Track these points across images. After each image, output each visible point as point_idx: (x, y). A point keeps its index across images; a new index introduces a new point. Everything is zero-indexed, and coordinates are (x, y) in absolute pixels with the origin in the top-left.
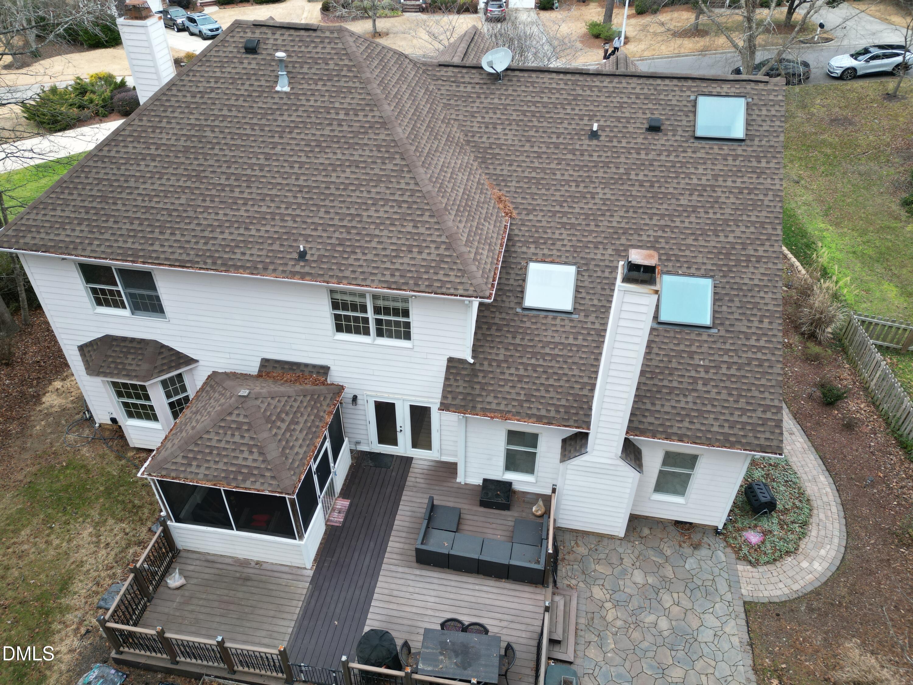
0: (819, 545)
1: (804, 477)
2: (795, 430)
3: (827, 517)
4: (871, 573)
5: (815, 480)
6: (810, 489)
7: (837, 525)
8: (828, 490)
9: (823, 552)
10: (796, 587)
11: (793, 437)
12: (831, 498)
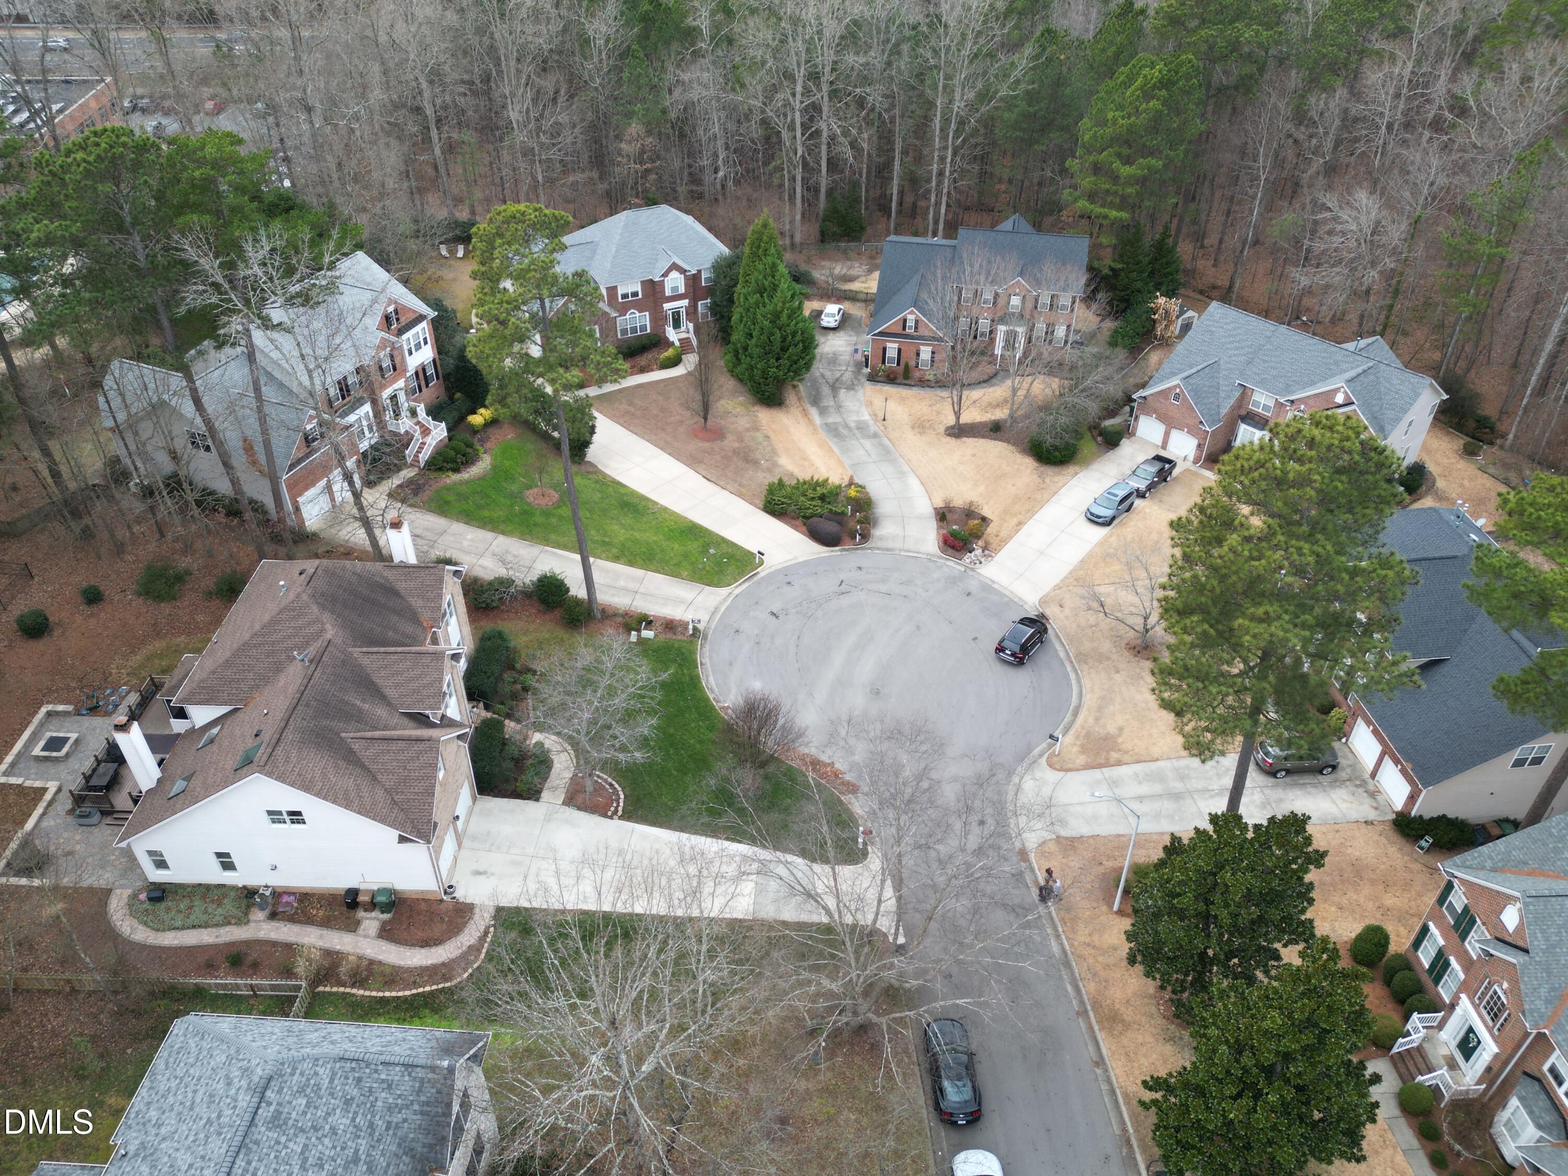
0: (132, 927)
1: (180, 933)
3: (149, 936)
7: (142, 939)
8: (166, 943)
9: (130, 930)
12: (160, 942)
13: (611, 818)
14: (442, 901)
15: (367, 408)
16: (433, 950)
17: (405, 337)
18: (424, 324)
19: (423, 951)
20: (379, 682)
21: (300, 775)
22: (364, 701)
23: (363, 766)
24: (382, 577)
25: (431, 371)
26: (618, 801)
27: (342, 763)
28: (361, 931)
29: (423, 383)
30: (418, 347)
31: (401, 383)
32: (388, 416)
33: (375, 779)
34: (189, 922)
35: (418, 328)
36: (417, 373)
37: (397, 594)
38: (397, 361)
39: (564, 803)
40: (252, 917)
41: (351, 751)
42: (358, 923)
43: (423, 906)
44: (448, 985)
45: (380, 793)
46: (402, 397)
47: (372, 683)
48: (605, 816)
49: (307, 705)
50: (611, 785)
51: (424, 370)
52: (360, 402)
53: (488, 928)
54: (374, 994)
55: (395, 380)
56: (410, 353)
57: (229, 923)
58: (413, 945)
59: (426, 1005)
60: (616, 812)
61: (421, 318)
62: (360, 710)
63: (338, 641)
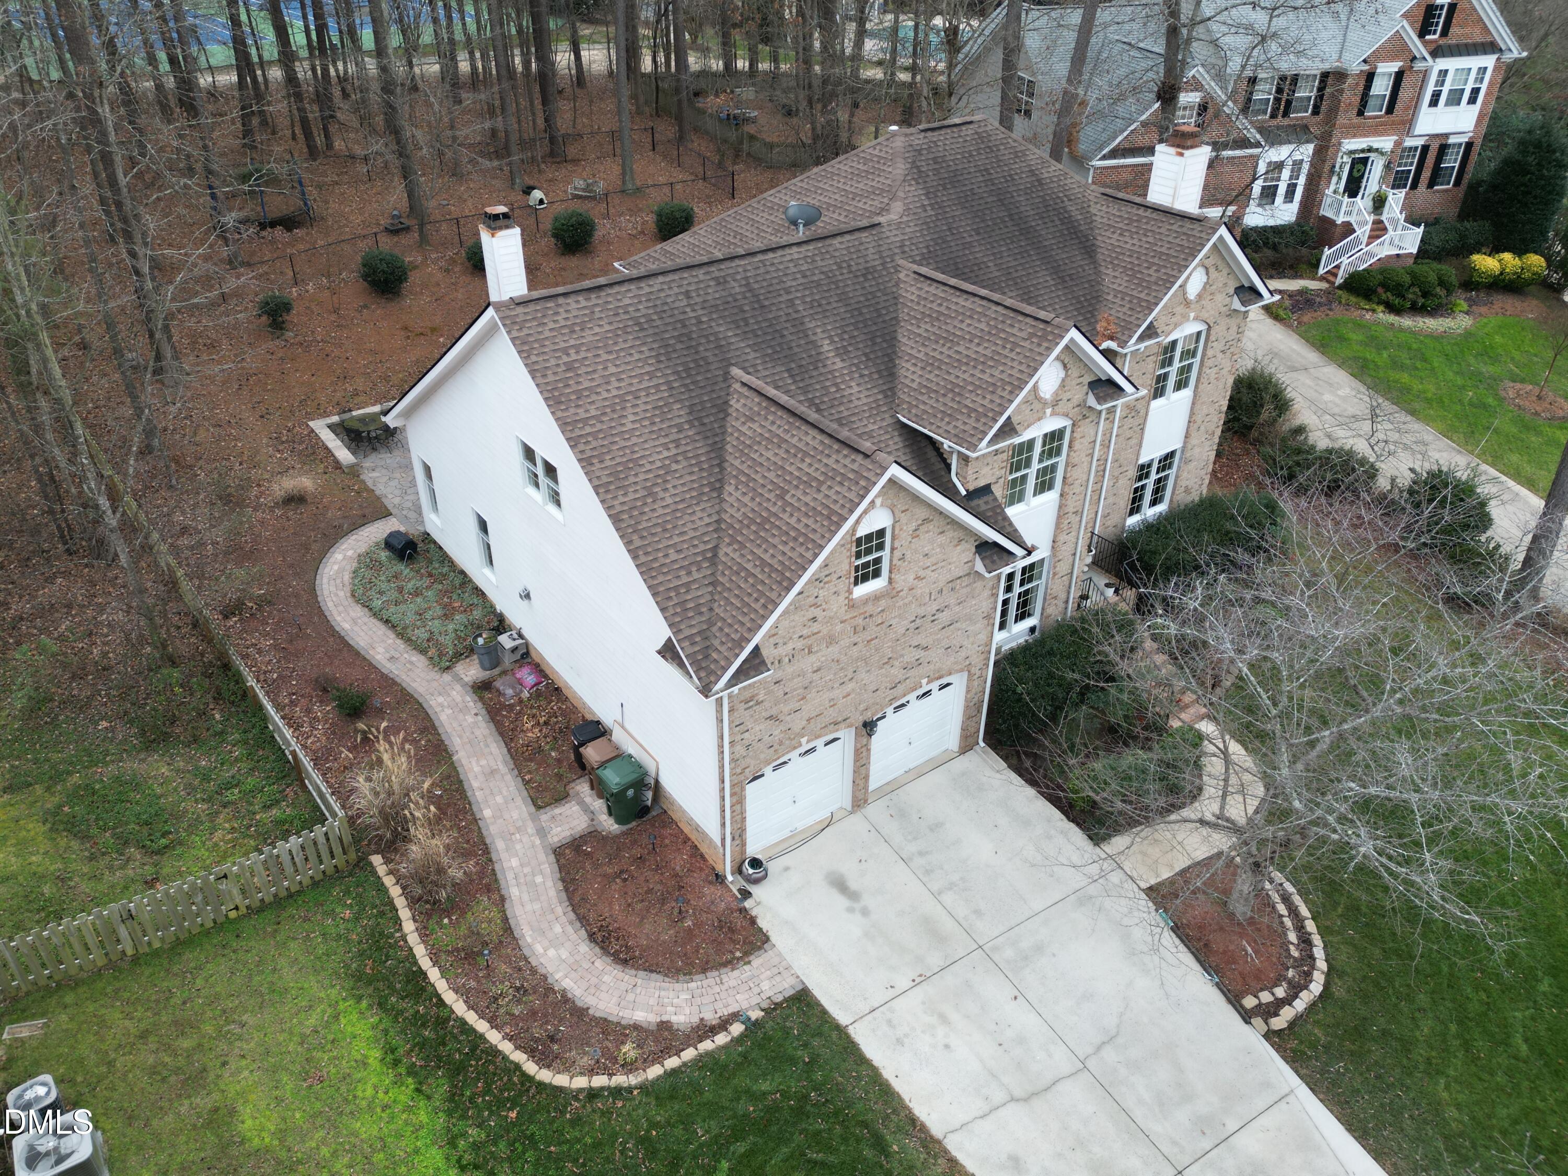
0: (341, 571)
1: (366, 619)
2: (388, 665)
3: (337, 595)
4: (291, 566)
5: (354, 621)
6: (358, 612)
7: (326, 593)
8: (338, 619)
9: (336, 567)
10: (354, 537)
11: (388, 655)
12: (335, 612)
13: (1247, 1016)
14: (719, 878)
15: (1307, 151)
16: (602, 964)
17: (1443, 63)
18: (1489, 61)
19: (585, 948)
20: (906, 343)
21: (569, 367)
22: (842, 352)
23: (717, 451)
24: (1085, 210)
25: (1452, 162)
26: (1295, 990)
27: (679, 413)
28: (545, 816)
29: (1426, 174)
30: (1455, 98)
31: (1386, 143)
32: (1335, 186)
33: (718, 487)
34: (392, 612)
35: (1474, 62)
36: (1425, 149)
37: (1089, 251)
38: (1404, 94)
39: (1151, 891)
40: (460, 668)
41: (723, 409)
42: (561, 798)
43: (679, 861)
44: (531, 1068)
45: (702, 517)
46: (1376, 171)
47: (891, 340)
48: (1234, 1000)
49: (719, 282)
50: (1305, 941)
51: (1443, 149)
52: (1299, 133)
53: (735, 1017)
54: (420, 951)
55: (1377, 130)
56: (1434, 102)
57: (423, 651)
58: (583, 920)
59: (456, 1070)
60: (1270, 1011)
61: (1490, 47)
62: (817, 361)
63: (894, 237)
